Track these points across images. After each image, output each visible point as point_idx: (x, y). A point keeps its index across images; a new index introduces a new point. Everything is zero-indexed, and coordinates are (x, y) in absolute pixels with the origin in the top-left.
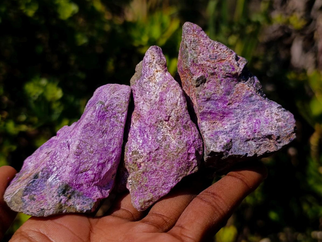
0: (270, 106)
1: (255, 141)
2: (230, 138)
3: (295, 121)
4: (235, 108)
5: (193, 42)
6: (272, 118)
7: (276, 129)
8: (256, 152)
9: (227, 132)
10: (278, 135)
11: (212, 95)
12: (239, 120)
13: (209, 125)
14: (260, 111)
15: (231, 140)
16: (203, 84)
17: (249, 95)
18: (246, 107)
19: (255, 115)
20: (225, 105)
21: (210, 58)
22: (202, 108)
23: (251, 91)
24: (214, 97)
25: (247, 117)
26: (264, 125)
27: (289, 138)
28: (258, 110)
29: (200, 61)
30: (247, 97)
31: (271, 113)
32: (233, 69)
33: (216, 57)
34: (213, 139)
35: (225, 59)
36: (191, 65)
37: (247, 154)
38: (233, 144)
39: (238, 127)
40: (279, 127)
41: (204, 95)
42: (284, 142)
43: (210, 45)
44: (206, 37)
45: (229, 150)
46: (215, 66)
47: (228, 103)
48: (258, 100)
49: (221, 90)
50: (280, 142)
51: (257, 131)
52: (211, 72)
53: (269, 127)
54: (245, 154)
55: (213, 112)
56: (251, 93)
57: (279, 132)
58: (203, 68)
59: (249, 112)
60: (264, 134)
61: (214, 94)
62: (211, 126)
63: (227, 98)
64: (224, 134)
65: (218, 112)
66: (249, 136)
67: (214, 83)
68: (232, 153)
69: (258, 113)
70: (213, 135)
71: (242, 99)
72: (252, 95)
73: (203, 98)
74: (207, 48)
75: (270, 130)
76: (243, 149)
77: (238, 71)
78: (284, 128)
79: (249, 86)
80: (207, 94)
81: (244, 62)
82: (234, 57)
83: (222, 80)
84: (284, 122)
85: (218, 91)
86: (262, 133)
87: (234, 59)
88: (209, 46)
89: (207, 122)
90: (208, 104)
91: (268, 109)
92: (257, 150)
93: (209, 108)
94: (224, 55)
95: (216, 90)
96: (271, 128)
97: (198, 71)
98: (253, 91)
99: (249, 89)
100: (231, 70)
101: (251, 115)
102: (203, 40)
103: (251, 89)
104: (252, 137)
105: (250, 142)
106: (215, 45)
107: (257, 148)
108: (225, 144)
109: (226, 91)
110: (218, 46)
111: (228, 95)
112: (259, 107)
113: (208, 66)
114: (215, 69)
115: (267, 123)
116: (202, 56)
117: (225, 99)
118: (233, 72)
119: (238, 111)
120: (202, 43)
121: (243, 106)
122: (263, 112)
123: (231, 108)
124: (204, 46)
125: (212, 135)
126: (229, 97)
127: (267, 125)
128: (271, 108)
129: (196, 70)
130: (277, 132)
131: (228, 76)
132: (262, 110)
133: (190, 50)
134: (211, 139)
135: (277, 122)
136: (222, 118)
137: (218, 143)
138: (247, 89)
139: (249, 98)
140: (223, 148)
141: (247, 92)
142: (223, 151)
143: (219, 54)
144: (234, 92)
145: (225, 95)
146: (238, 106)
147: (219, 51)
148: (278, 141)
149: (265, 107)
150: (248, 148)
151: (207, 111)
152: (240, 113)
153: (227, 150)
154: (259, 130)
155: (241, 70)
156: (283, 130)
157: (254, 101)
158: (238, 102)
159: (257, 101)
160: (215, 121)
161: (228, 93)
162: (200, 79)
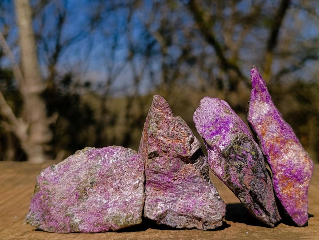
0: (209, 191)
1: (187, 218)
2: (166, 209)
3: (226, 211)
4: (178, 184)
5: (157, 116)
6: (207, 202)
7: (206, 215)
8: (186, 225)
9: (165, 202)
10: (206, 220)
11: (160, 169)
12: (179, 195)
13: (152, 191)
14: (199, 192)
15: (167, 211)
16: (155, 157)
17: (194, 176)
18: (188, 186)
19: (193, 195)
20: (170, 180)
21: (168, 135)
22: (149, 177)
23: (196, 173)
24: (161, 171)
25: (186, 194)
26: (198, 207)
27: (215, 224)
28: (197, 191)
29: (158, 136)
30: (191, 177)
31: (208, 198)
32: (185, 152)
33: (173, 136)
34: (152, 206)
35: (181, 139)
36: (150, 136)
37: (176, 226)
38: (167, 214)
39: (176, 201)
40: (209, 213)
41: (153, 167)
42: (210, 226)
43: (172, 123)
44: (170, 115)
45: (162, 219)
46: (169, 146)
47: (173, 179)
48: (201, 183)
49: (169, 167)
50: (206, 226)
51: (190, 211)
52: (164, 150)
53: (201, 210)
54: (175, 226)
55: (158, 183)
56: (196, 174)
57: (208, 218)
58: (159, 143)
59: (189, 191)
60: (195, 215)
61: (163, 169)
62: (155, 192)
63: (173, 175)
64: (163, 203)
65: (162, 184)
66: (182, 212)
67: (165, 159)
68: (164, 221)
69: (197, 194)
70: (154, 201)
71: (186, 179)
72: (196, 176)
73: (152, 170)
74: (168, 125)
75: (201, 213)
76: (175, 220)
77: (188, 155)
78: (214, 215)
79: (196, 168)
80: (156, 168)
81: (197, 147)
82: (188, 141)
83: (173, 159)
84: (215, 210)
85: (167, 167)
86: (194, 214)
87: (189, 142)
88: (170, 123)
89: (152, 188)
90: (155, 175)
91: (206, 193)
92: (187, 224)
93: (155, 179)
94: (181, 135)
95: (165, 166)
96: (203, 211)
97: (155, 144)
98: (198, 173)
99: (195, 171)
100: (182, 152)
101: (190, 194)
102: (167, 116)
103: (196, 171)
104: (185, 214)
105: (182, 217)
106: (176, 124)
107: (187, 222)
108: (160, 214)
109: (174, 169)
110: (178, 126)
111: (175, 172)
112: (199, 189)
113: (164, 144)
114: (169, 148)
115: (201, 206)
116: (161, 131)
117: (171, 175)
118: (183, 155)
119: (180, 187)
120: (165, 119)
121: (185, 184)
122: (202, 194)
123: (174, 183)
124: (166, 123)
125: (152, 202)
126: (175, 174)
127: (201, 207)
128: (209, 193)
129: (153, 142)
130: (206, 217)
131: (178, 157)
132: (201, 192)
133: (153, 123)
134: (150, 205)
135: (210, 208)
136: (165, 189)
137: (154, 211)
138: (193, 170)
139: (193, 179)
140: (157, 217)
141: (193, 173)
142: (156, 219)
143: (177, 133)
144: (181, 170)
145: (171, 171)
146: (181, 183)
147: (178, 131)
148: (206, 224)
149: (205, 190)
150: (179, 221)
151: (153, 180)
152: (182, 189)
153: (160, 219)
154: (192, 210)
155: (191, 155)
156: (212, 217)
157: (197, 182)
158: (182, 180)
159: (199, 183)
160: (158, 189)
161: (175, 170)
162: (153, 154)
